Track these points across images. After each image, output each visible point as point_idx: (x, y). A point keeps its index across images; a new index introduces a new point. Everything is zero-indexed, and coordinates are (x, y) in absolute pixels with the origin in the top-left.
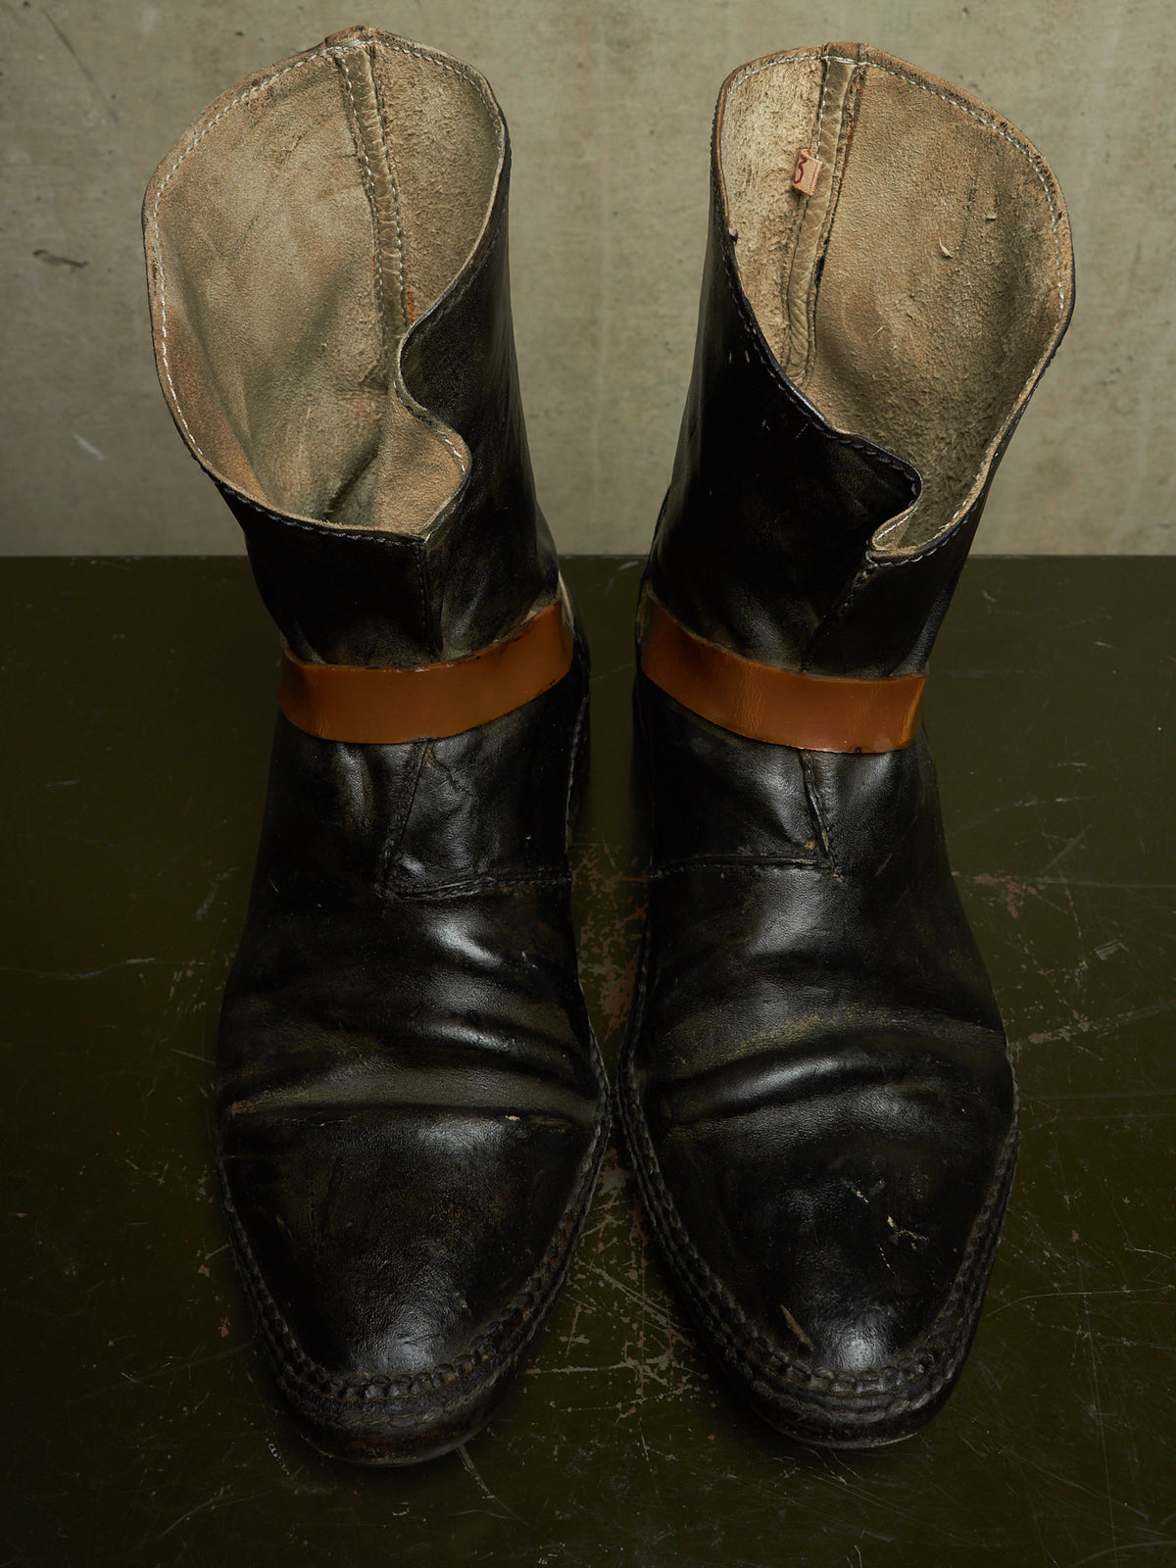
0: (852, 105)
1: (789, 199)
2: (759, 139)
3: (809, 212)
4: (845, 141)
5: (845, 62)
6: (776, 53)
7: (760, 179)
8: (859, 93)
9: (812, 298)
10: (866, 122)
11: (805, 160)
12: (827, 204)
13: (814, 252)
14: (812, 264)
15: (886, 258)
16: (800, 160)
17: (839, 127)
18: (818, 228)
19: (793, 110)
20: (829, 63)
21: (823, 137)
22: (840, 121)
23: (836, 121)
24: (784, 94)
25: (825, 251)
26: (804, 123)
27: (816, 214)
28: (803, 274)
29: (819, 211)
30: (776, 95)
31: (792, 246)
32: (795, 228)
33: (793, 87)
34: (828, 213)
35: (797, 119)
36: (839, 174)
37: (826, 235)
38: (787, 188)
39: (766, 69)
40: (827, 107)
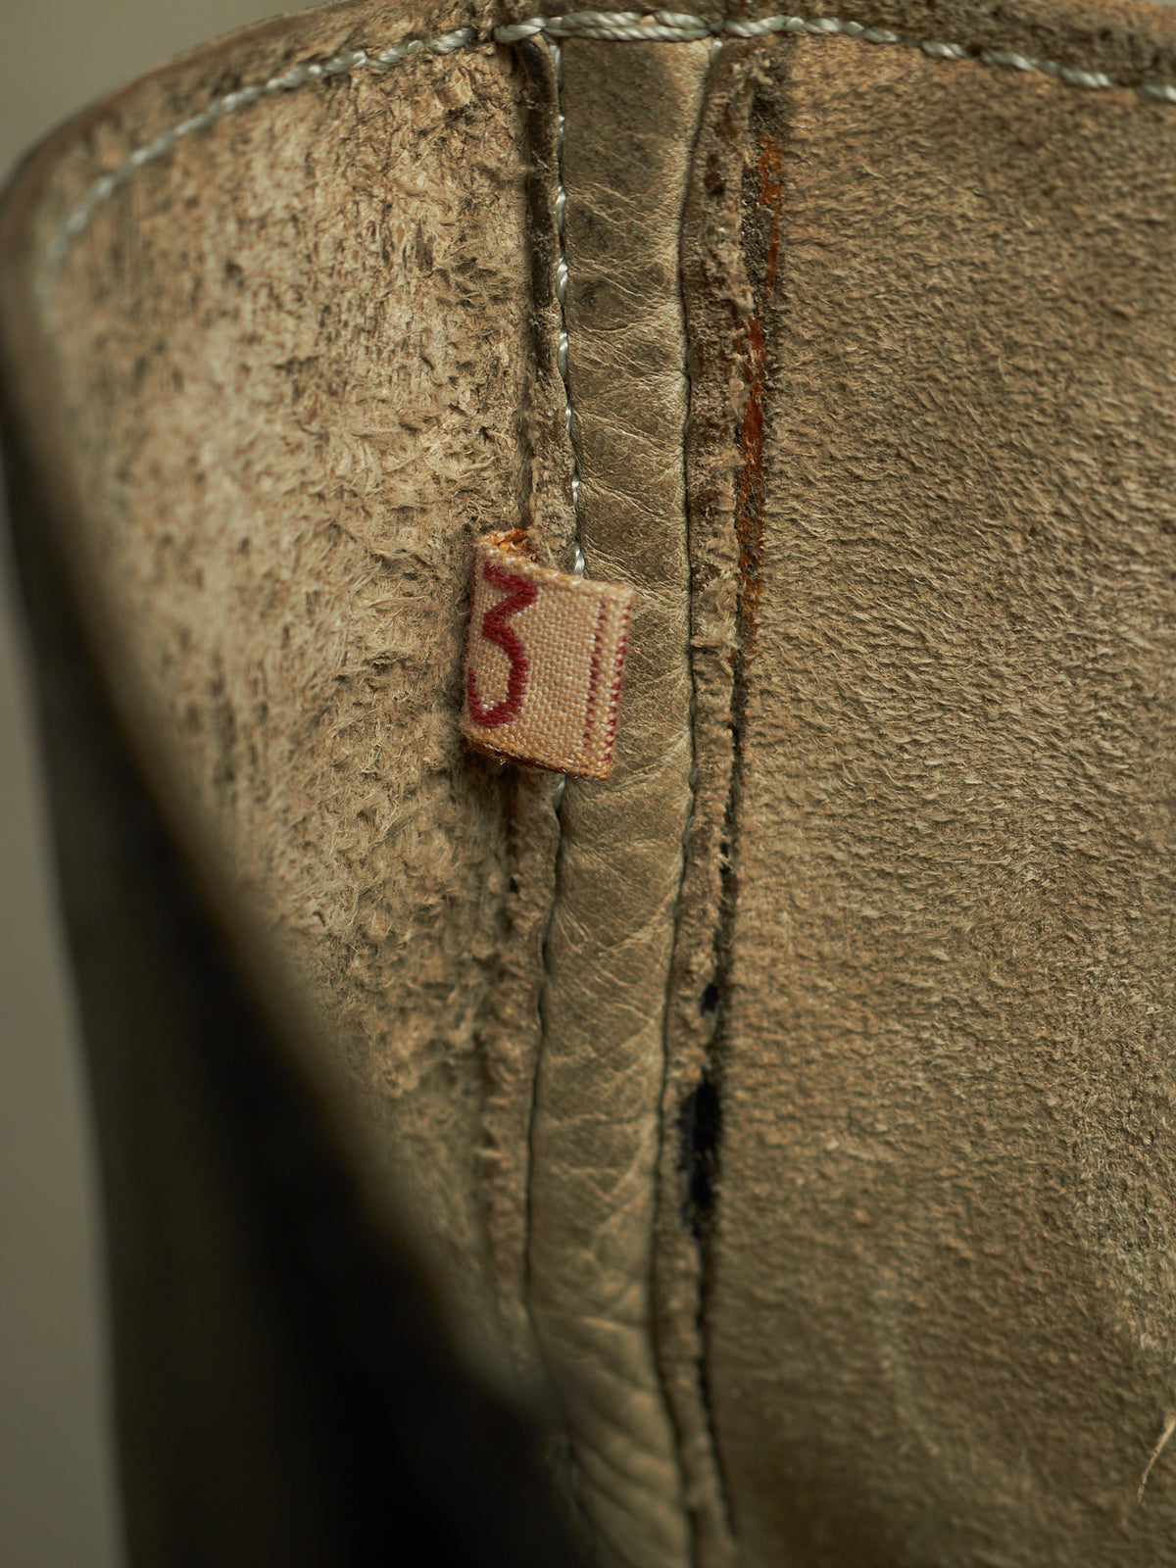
0: (733, 256)
1: (452, 813)
2: (240, 526)
3: (583, 858)
4: (725, 456)
5: (650, 29)
6: (247, 38)
7: (283, 744)
8: (763, 185)
9: (681, 1299)
10: (831, 336)
11: (521, 591)
12: (683, 801)
13: (653, 1060)
14: (649, 1123)
15: (1120, 1044)
16: (488, 598)
17: (674, 385)
18: (653, 934)
19: (392, 334)
20: (554, 54)
21: (591, 455)
22: (678, 348)
23: (653, 356)
24: (325, 257)
25: (717, 1045)
26: (465, 397)
27: (626, 866)
28: (607, 1184)
29: (641, 847)
30: (283, 267)
31: (514, 1049)
32: (515, 955)
33: (368, 213)
34: (694, 846)
35: (422, 381)
36: (721, 631)
37: (703, 962)
38: (434, 754)
39: (206, 132)
40: (588, 292)
